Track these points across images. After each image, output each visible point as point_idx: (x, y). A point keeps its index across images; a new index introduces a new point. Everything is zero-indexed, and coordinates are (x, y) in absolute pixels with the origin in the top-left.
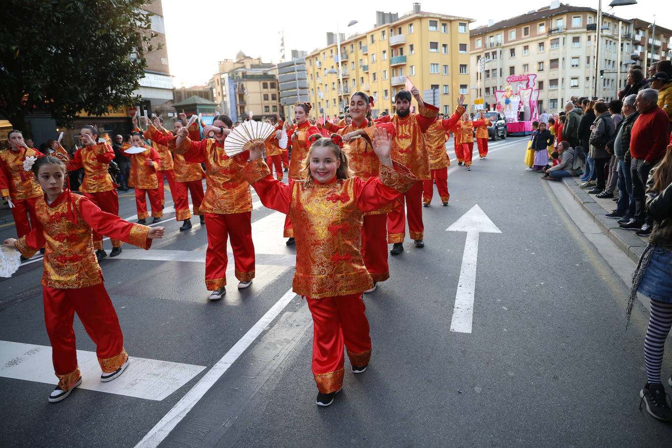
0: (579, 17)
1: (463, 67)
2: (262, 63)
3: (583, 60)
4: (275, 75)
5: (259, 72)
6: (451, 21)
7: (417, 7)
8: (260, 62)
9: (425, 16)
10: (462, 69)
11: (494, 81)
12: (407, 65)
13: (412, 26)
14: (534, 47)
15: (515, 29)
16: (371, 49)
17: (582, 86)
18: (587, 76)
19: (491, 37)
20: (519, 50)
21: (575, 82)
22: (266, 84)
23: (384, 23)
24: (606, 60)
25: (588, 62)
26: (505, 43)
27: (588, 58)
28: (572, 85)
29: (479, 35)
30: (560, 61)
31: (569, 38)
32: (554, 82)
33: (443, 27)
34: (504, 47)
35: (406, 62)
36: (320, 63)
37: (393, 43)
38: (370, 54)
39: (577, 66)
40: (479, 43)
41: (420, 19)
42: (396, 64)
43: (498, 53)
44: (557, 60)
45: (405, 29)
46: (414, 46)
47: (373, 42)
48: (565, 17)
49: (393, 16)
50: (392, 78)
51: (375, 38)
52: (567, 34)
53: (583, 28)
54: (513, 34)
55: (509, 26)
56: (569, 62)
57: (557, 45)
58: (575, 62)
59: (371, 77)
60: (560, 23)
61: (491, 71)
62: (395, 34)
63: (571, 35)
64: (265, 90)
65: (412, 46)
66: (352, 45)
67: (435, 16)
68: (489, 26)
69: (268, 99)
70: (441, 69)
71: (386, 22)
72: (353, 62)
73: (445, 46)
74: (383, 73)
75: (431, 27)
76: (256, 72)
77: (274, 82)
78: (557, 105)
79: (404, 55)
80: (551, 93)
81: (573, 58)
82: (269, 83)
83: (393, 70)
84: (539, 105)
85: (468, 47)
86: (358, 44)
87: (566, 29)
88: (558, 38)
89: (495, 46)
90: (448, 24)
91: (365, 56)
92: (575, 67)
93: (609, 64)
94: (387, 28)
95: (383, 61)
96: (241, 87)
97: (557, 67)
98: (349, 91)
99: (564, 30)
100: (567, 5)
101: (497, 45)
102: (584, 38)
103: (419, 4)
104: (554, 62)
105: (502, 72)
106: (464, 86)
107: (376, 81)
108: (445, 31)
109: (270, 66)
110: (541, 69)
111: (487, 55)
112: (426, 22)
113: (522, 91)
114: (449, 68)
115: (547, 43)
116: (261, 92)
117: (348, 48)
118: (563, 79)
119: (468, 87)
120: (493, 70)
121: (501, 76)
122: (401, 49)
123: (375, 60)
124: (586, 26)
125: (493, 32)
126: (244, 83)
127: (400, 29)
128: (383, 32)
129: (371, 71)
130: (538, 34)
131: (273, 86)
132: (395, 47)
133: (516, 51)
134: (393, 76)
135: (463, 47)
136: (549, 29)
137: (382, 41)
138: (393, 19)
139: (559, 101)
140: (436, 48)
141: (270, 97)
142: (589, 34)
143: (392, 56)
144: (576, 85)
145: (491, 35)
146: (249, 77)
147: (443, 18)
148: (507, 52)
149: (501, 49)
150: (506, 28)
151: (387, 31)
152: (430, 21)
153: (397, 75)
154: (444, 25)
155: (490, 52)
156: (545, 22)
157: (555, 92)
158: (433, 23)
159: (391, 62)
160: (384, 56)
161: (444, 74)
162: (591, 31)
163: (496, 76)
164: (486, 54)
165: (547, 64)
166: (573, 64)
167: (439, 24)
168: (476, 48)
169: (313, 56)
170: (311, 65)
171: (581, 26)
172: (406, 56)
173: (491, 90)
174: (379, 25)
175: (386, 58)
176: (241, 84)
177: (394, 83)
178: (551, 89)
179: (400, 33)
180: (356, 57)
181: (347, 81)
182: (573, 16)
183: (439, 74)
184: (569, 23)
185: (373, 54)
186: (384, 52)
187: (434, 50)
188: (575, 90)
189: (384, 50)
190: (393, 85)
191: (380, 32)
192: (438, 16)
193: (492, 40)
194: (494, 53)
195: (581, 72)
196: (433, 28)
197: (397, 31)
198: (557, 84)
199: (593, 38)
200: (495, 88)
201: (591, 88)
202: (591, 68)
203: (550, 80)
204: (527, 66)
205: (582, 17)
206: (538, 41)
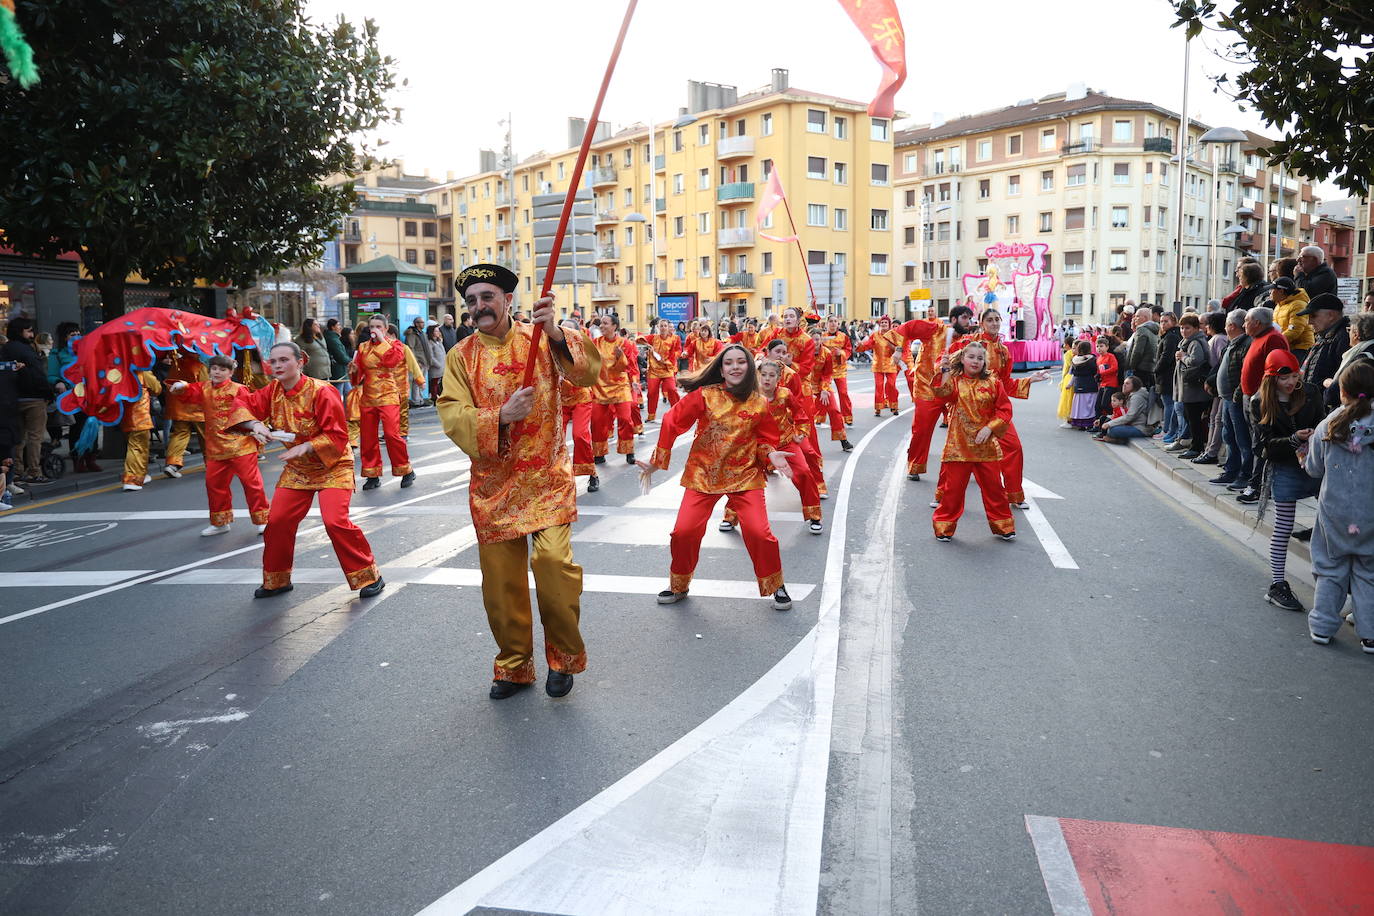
0: (1128, 121)
1: (879, 214)
2: (404, 176)
3: (1136, 216)
4: (435, 206)
5: (399, 195)
6: (854, 114)
7: (781, 75)
8: (398, 172)
9: (799, 99)
10: (878, 221)
11: (945, 247)
12: (755, 205)
13: (770, 120)
14: (1031, 179)
15: (991, 138)
16: (675, 163)
17: (1133, 268)
18: (1146, 249)
19: (937, 151)
20: (999, 183)
21: (1119, 261)
22: (414, 224)
23: (705, 108)
24: (1185, 215)
25: (1148, 219)
26: (967, 167)
27: (1148, 209)
28: (1115, 267)
29: (912, 145)
30: (1088, 212)
31: (1107, 166)
32: (1074, 257)
33: (837, 125)
34: (965, 176)
35: (753, 197)
36: (550, 185)
37: (725, 154)
38: (670, 171)
39: (1123, 225)
40: (911, 163)
41: (789, 104)
42: (730, 201)
43: (954, 188)
44: (1081, 210)
45: (753, 123)
46: (774, 165)
47: (678, 148)
48: (1098, 120)
49: (725, 92)
50: (720, 231)
51: (684, 139)
52: (1101, 156)
53: (1135, 145)
54: (986, 148)
55: (978, 130)
56: (1107, 216)
57: (1082, 177)
58: (1120, 216)
59: (672, 225)
60: (1087, 131)
61: (936, 227)
62: (730, 135)
63: (1110, 158)
64: (411, 240)
65: (768, 165)
66: (629, 151)
67: (821, 102)
68: (933, 127)
69: (414, 261)
70: (830, 216)
71: (709, 106)
72: (630, 190)
73: (839, 166)
74: (700, 219)
75: (812, 125)
76: (389, 195)
77: (432, 221)
78: (1081, 307)
79: (750, 181)
80: (1068, 282)
81: (1114, 208)
82: (420, 223)
83: (723, 213)
85: (890, 172)
86: (643, 148)
87: (1101, 146)
88: (1084, 164)
89: (946, 171)
90: (849, 120)
91: (658, 177)
92: (1119, 227)
93: (1191, 224)
94: (712, 119)
95: (700, 191)
96: (351, 229)
97: (1081, 224)
98: (616, 254)
99: (1097, 148)
100: (1101, 93)
101: (952, 171)
102: (1137, 166)
103: (785, 72)
104: (1075, 214)
105: (962, 229)
106: (879, 258)
107: (682, 235)
108: (840, 136)
109: (422, 183)
110: (1048, 227)
111: (929, 190)
112: (801, 113)
113: (1019, 278)
114: (849, 216)
115: (1060, 173)
116: (399, 244)
117: (619, 156)
118: (1093, 252)
119: (888, 260)
120: (941, 224)
121: (958, 238)
122: (744, 169)
123: (681, 188)
124: (1142, 142)
125: (942, 140)
126: (360, 219)
127: (742, 124)
128: (704, 127)
129: (672, 213)
130: (1040, 151)
131: (429, 231)
132: (728, 162)
133: (992, 186)
134: (723, 228)
135: (880, 172)
136: (1064, 142)
137: (700, 147)
138: (726, 102)
139: (1086, 300)
140: (822, 171)
141: (421, 257)
142: (1149, 160)
143: (722, 183)
144: (1123, 266)
145: (938, 146)
146: (372, 206)
147: (838, 106)
148: (972, 187)
149: (959, 180)
150: (971, 134)
151: (713, 126)
153: (731, 226)
154: (840, 121)
155: (936, 183)
156: (1054, 127)
157: (1076, 280)
158: (817, 116)
159: (718, 195)
160: (704, 181)
161: (837, 228)
162: (1152, 152)
163: (948, 237)
164: (926, 187)
165: (1060, 218)
166: (1115, 221)
167: (829, 118)
168: (904, 173)
169: (533, 169)
170: (527, 189)
171: (1132, 141)
172: (753, 184)
173: (937, 268)
174: (693, 111)
175: (707, 186)
176: (351, 221)
177: (725, 244)
178: (1068, 272)
179: (742, 132)
180: (638, 177)
181: (612, 232)
182: (1115, 119)
183: (827, 227)
184: (1107, 133)
185: (678, 175)
186: (704, 172)
187: (818, 175)
188: (1119, 276)
189: (705, 167)
190: (723, 247)
191: (696, 128)
192: (827, 102)
193: (940, 157)
194: (945, 187)
195: (1132, 239)
196: (816, 127)
197: (736, 127)
198: (1082, 263)
199: (1157, 168)
200: (945, 265)
201: (1153, 275)
202: (1154, 232)
203: (1067, 254)
204: (1015, 219)
205: (1133, 122)
206: (1041, 167)
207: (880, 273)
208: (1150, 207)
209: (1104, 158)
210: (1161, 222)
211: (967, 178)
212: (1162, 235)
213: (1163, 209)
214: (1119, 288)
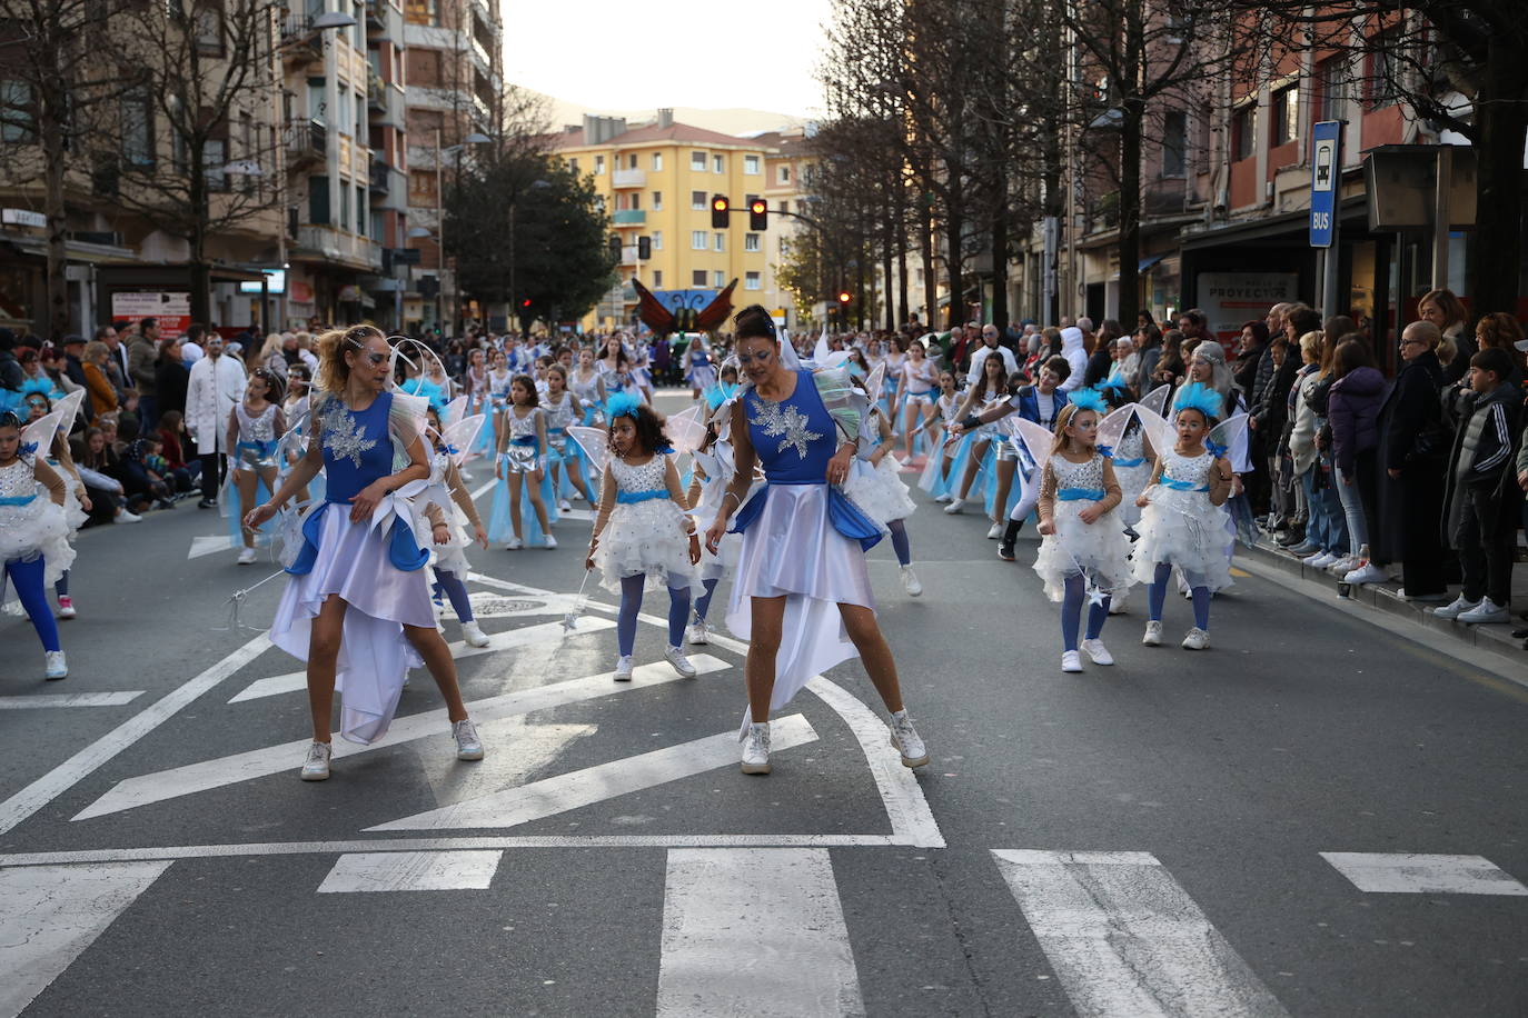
6: (730, 151)
7: (666, 116)
9: (685, 144)
12: (647, 229)
13: (659, 159)
23: (599, 142)
33: (716, 163)
35: (645, 222)
37: (620, 184)
41: (676, 147)
42: (625, 225)
45: (644, 160)
46: (663, 196)
49: (617, 125)
62: (624, 168)
65: (657, 197)
67: (702, 145)
70: (712, 238)
71: (603, 140)
75: (696, 164)
79: (641, 208)
90: (726, 157)
94: (608, 152)
103: (669, 112)
108: (718, 171)
112: (687, 155)
114: (727, 239)
119: (761, 276)
122: (636, 198)
127: (634, 159)
128: (600, 160)
132: (622, 191)
138: (618, 134)
140: (704, 201)
143: (617, 208)
147: (716, 145)
151: (607, 160)
152: (694, 153)
153: (625, 246)
154: (718, 157)
158: (699, 157)
161: (718, 248)
172: (645, 212)
174: (590, 144)
179: (634, 164)
183: (709, 249)
187: (700, 207)
191: (592, 159)
192: (708, 145)
196: (697, 166)
197: (629, 162)
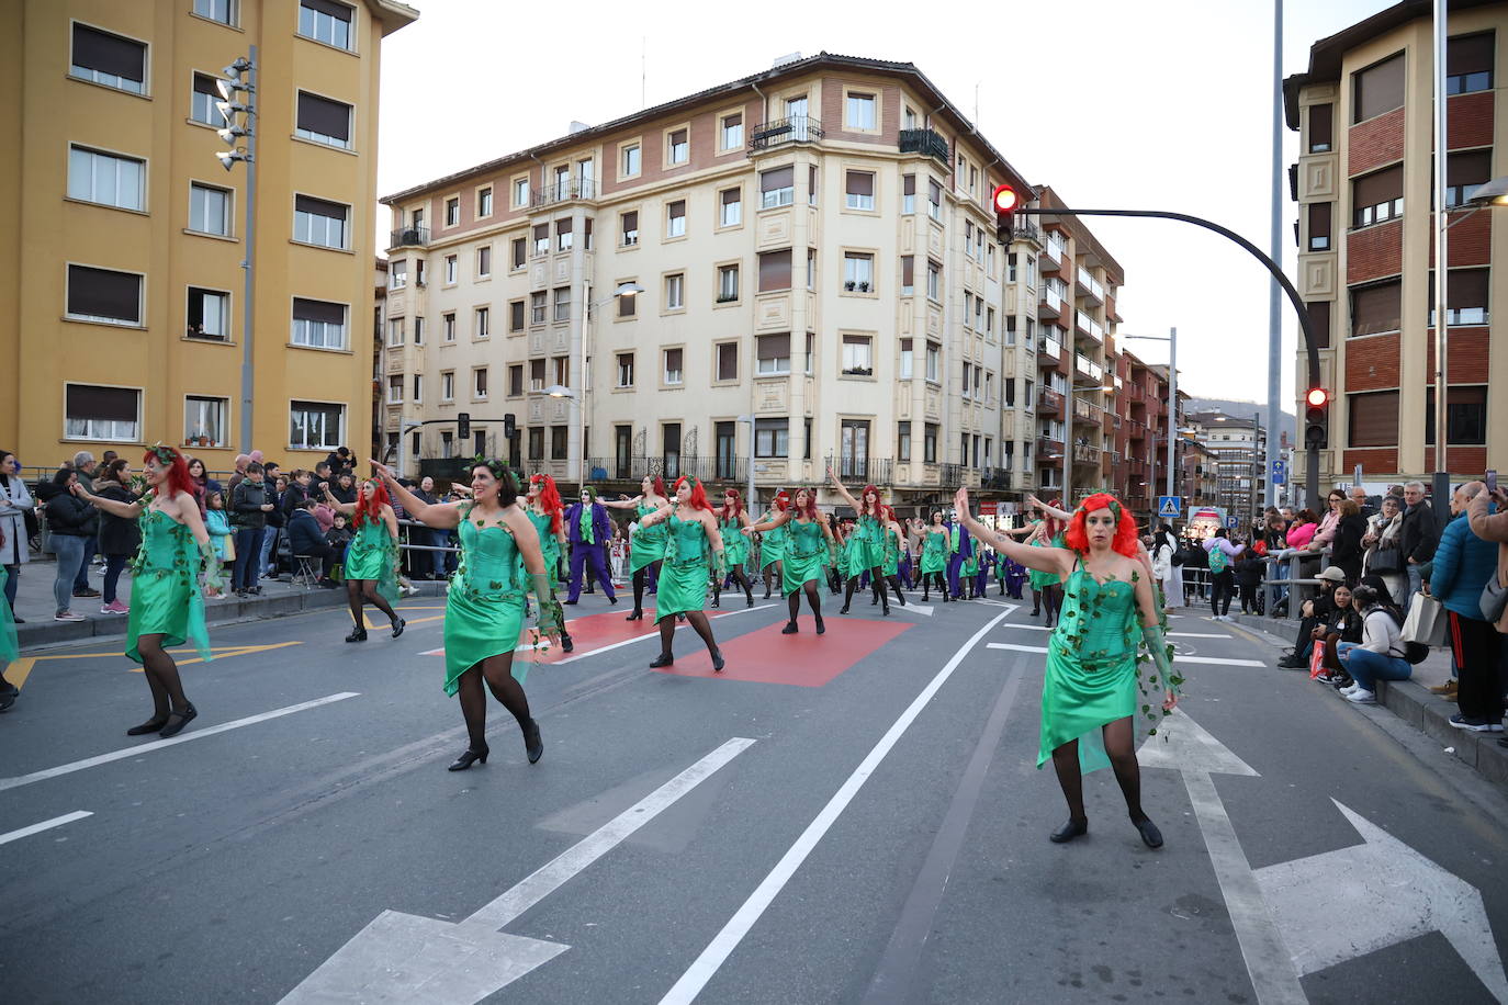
0: (870, 97)
3: (887, 272)
11: (562, 332)
14: (702, 202)
15: (639, 139)
17: (884, 371)
18: (906, 336)
19: (560, 169)
20: (652, 213)
21: (857, 356)
24: (967, 293)
25: (908, 280)
26: (604, 192)
27: (908, 260)
28: (849, 367)
29: (520, 160)
30: (799, 257)
31: (834, 173)
32: (774, 345)
34: (599, 207)
39: (864, 287)
43: (579, 227)
44: (786, 254)
48: (815, 90)
52: (823, 154)
53: (883, 140)
54: (633, 161)
56: (833, 269)
57: (787, 190)
58: (859, 271)
60: (802, 112)
61: (550, 294)
63: (838, 160)
78: (786, 443)
80: (761, 394)
81: (848, 255)
84: (723, 442)
87: (822, 135)
88: (791, 167)
89: (570, 200)
92: (857, 291)
97: (786, 282)
99: (814, 138)
100: (823, 53)
101: (577, 197)
102: (888, 178)
104: (775, 260)
105: (593, 300)
106: (320, 310)
110: (731, 293)
111: (542, 234)
115: (750, 186)
118: (809, 336)
120: (557, 290)
121: (589, 316)
124: (896, 137)
125: (565, 148)
130: (717, 154)
133: (642, 220)
136: (757, 130)
139: (796, 429)
142: (909, 169)
144: (864, 368)
145: (560, 161)
148: (610, 225)
149: (590, 214)
155: (551, 219)
156: (742, 109)
157: (778, 388)
162: (915, 155)
164: (537, 228)
165: (750, 271)
166: (849, 278)
171: (879, 132)
173: (551, 369)
178: (763, 374)
182: (846, 89)
184: (832, 113)
188: (858, 386)
194: (565, 227)
195: (881, 314)
198: (788, 357)
199: (922, 185)
200: (561, 361)
201: (920, 386)
202: (921, 304)
203: (760, 338)
204: (678, 279)
205: (879, 98)
206: (719, 183)
207: (325, 347)
208: (912, 256)
209: (827, 157)
210: (933, 289)
211: (601, 211)
212: (933, 313)
213: (935, 266)
214: (859, 409)
